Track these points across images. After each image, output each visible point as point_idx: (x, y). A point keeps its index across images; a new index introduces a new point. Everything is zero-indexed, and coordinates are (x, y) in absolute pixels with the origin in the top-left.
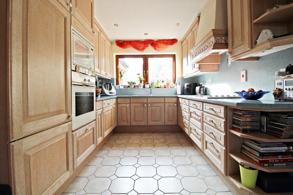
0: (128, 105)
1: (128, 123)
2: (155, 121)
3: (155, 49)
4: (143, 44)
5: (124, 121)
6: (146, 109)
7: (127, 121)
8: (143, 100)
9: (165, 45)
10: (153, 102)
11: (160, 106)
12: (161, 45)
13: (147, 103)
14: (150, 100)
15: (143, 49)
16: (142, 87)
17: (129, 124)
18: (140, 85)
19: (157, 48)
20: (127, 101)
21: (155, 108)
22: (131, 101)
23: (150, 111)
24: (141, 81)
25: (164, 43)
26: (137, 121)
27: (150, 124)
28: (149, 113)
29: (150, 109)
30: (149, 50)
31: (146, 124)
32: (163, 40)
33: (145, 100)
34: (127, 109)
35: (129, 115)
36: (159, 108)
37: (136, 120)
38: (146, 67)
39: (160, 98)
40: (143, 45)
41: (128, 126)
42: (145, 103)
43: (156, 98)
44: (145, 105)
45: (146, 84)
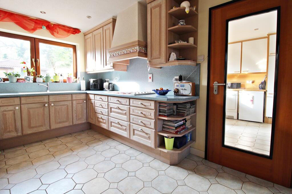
0: (17, 108)
1: (17, 133)
2: (60, 123)
3: (53, 34)
4: (34, 23)
5: (9, 132)
6: (47, 110)
7: (16, 130)
8: (42, 99)
9: (65, 33)
10: (57, 100)
11: (66, 105)
12: (61, 32)
13: (49, 103)
14: (52, 99)
15: (34, 30)
16: (31, 81)
17: (20, 134)
18: (28, 79)
19: (55, 34)
20: (14, 102)
21: (60, 107)
22: (23, 102)
23: (53, 111)
24: (29, 73)
25: (65, 30)
26: (33, 127)
27: (53, 127)
28: (52, 115)
29: (52, 110)
30: (42, 34)
31: (49, 128)
32: (64, 26)
33: (46, 99)
34: (14, 114)
35: (20, 121)
36: (65, 106)
37: (32, 126)
39: (66, 95)
41: (18, 137)
42: (45, 103)
43: (62, 96)
44: (46, 105)
45: (38, 77)
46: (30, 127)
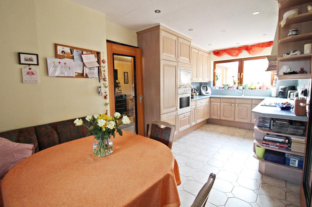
0: (218, 104)
1: (218, 117)
2: (241, 118)
3: (249, 53)
4: (238, 50)
5: (215, 115)
6: (233, 108)
7: (218, 116)
8: (231, 101)
9: (261, 48)
10: (241, 103)
11: (247, 107)
12: (257, 49)
13: (235, 103)
14: (237, 101)
15: (237, 55)
16: (235, 88)
17: (219, 118)
18: (233, 87)
19: (251, 52)
20: (218, 100)
21: (242, 107)
22: (221, 101)
23: (237, 110)
24: (235, 83)
25: (259, 47)
26: (225, 117)
27: (237, 120)
28: (236, 112)
29: (237, 109)
30: (244, 54)
31: (233, 120)
32: (259, 44)
33: (233, 101)
34: (217, 106)
35: (219, 112)
36: (246, 108)
37: (225, 115)
38: (241, 70)
39: (247, 100)
40: (237, 52)
41: (218, 120)
42: (232, 103)
43: (244, 100)
44: (233, 105)
45: (239, 85)
46: (224, 116)
